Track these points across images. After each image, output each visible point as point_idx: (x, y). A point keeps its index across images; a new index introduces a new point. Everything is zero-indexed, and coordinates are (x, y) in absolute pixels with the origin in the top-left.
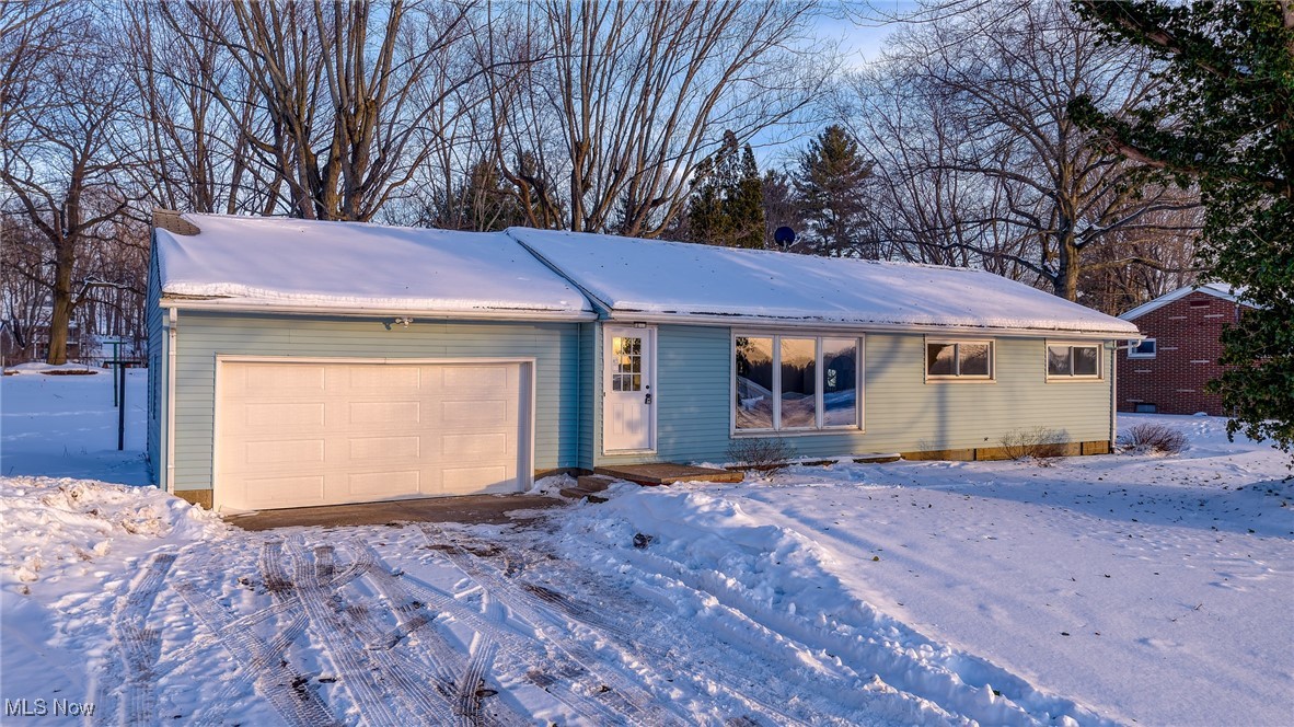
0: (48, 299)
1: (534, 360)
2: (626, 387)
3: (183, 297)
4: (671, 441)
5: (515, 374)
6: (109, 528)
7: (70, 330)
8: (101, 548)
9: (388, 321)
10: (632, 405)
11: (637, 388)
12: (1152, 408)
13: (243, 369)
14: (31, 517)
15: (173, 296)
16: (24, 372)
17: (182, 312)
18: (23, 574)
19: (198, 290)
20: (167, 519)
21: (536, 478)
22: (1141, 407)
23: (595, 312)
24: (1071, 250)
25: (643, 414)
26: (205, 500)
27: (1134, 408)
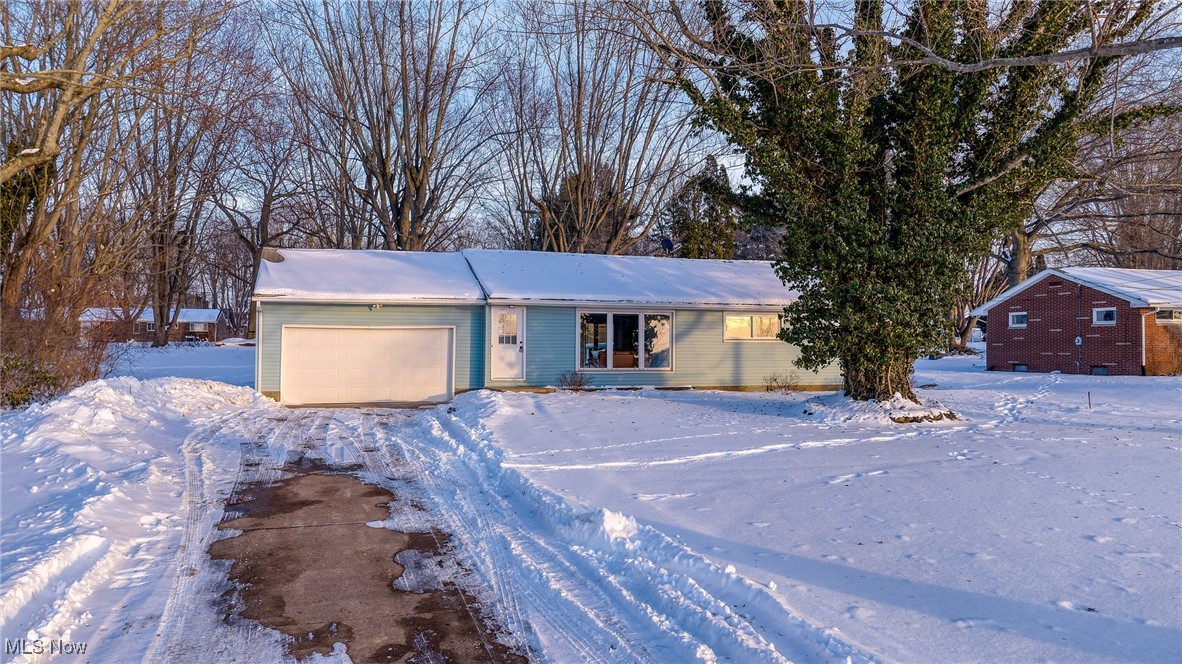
1: (454, 327)
2: (508, 342)
3: (263, 296)
4: (535, 374)
5: (445, 335)
6: (223, 400)
8: (217, 406)
9: (370, 306)
10: (511, 353)
11: (514, 342)
12: (1024, 368)
13: (296, 331)
14: (190, 392)
15: (259, 294)
16: (228, 344)
17: (262, 303)
18: (184, 410)
19: (270, 292)
20: (251, 401)
21: (456, 393)
22: (1017, 367)
23: (486, 299)
24: (1021, 238)
25: (517, 357)
26: (276, 396)
27: (1013, 368)
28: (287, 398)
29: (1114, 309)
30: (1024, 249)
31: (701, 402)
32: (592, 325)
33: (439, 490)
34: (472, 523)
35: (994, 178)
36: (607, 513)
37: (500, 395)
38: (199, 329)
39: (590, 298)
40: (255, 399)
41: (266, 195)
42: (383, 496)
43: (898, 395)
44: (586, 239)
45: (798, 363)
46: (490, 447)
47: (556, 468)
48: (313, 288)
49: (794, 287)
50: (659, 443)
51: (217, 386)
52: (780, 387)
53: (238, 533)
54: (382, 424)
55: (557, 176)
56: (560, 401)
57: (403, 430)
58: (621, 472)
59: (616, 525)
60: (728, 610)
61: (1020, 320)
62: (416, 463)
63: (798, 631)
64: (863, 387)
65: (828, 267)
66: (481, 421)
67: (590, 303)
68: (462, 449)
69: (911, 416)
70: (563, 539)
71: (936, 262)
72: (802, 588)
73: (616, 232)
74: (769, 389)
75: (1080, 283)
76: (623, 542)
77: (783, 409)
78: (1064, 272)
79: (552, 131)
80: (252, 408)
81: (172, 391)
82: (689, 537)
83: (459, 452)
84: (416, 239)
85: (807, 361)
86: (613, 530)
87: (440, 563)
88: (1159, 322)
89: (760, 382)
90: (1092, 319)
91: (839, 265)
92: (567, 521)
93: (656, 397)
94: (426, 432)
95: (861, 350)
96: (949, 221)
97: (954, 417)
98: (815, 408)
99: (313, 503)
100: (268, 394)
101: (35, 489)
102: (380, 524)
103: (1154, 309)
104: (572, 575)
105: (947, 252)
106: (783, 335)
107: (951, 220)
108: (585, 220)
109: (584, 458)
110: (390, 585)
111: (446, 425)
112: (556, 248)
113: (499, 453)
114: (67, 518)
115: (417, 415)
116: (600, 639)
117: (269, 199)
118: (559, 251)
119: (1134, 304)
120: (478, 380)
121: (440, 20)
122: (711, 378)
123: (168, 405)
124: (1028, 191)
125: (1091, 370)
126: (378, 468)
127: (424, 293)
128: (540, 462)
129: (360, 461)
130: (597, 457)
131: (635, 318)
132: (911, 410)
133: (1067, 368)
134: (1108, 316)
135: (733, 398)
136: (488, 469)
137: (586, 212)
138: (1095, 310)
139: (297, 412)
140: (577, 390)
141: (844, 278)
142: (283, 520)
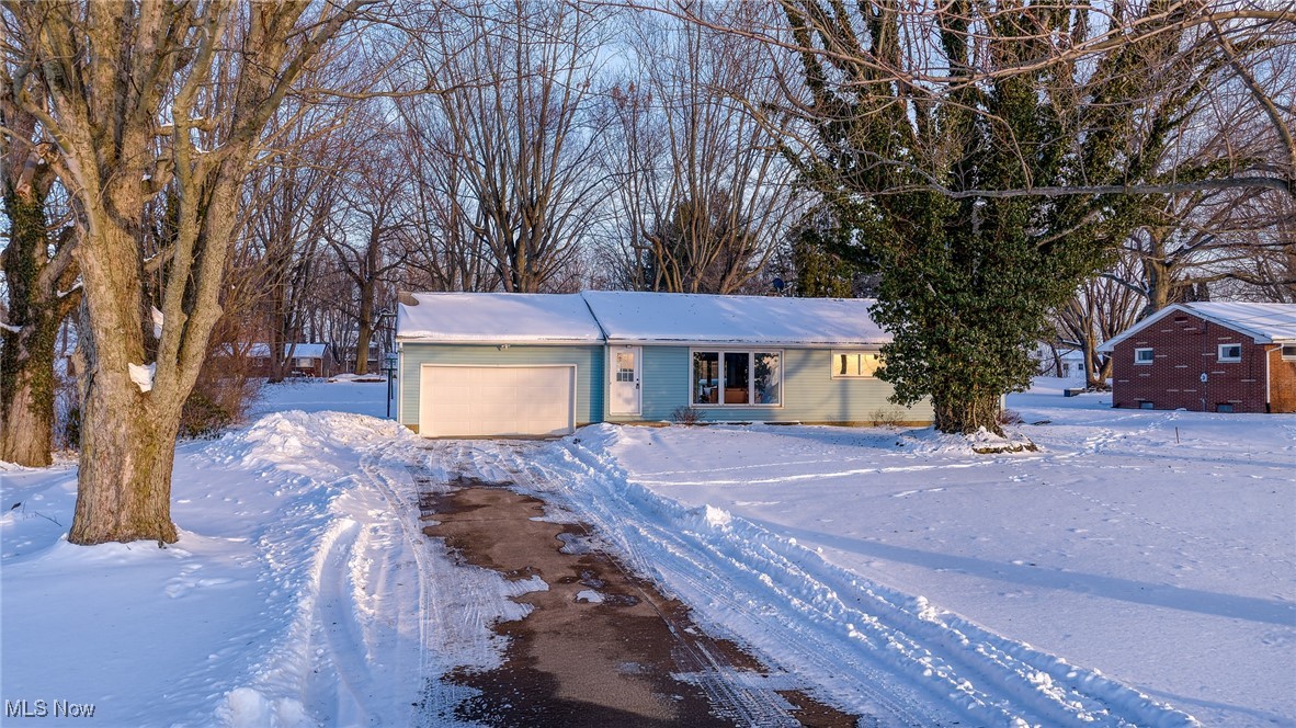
0: (356, 325)
1: (575, 365)
2: (625, 379)
3: (405, 337)
4: (651, 409)
5: (567, 372)
7: (371, 349)
8: (370, 437)
9: (499, 346)
10: (628, 390)
11: (631, 380)
12: (1150, 405)
13: (433, 370)
15: (401, 337)
16: (340, 380)
17: (404, 344)
18: (345, 440)
19: (411, 334)
20: (397, 432)
21: (577, 427)
22: (1144, 404)
23: (605, 339)
24: (1160, 268)
25: (634, 394)
26: (415, 428)
27: (1139, 406)
28: (427, 430)
29: (1239, 345)
30: (1163, 280)
31: (806, 436)
32: (705, 362)
33: (578, 499)
34: (609, 519)
35: (1071, 230)
36: (709, 508)
37: (620, 428)
38: (305, 364)
39: (702, 338)
40: (400, 431)
41: (373, 228)
42: (536, 502)
43: (983, 428)
44: (700, 275)
45: (893, 399)
46: (616, 469)
47: (672, 484)
48: (449, 330)
49: (888, 329)
50: (760, 468)
51: (367, 420)
52: (886, 423)
53: (439, 523)
54: (517, 452)
55: (670, 207)
56: (674, 434)
57: (538, 456)
58: (724, 487)
59: (715, 516)
60: (785, 560)
61: (1145, 356)
62: (555, 480)
63: (829, 572)
64: (951, 422)
65: (917, 313)
66: (606, 449)
67: (702, 343)
68: (592, 469)
69: (992, 447)
70: (676, 527)
71: (1016, 307)
72: (840, 552)
73: (731, 268)
74: (876, 424)
75: (1205, 318)
76: (720, 527)
77: (880, 442)
78: (1189, 307)
79: (664, 161)
80: (399, 439)
81: (333, 424)
82: (767, 525)
83: (590, 473)
84: (532, 278)
85: (901, 397)
86: (713, 519)
87: (589, 540)
88: (1285, 358)
89: (866, 418)
90: (1217, 355)
91: (926, 311)
92: (680, 515)
93: (766, 431)
94: (559, 459)
95: (948, 387)
96: (1030, 270)
97: (1036, 449)
98: (906, 440)
99: (484, 506)
100: (410, 427)
101: (278, 493)
102: (540, 519)
103: (1280, 345)
104: (684, 546)
105: (1027, 299)
106: (879, 374)
107: (1032, 269)
108: (699, 255)
109: (695, 477)
110: (558, 550)
111: (575, 453)
112: (671, 288)
113: (624, 473)
114: (321, 509)
115: (546, 446)
116: (700, 575)
117: (376, 232)
118: (674, 291)
119: (1258, 340)
120: (598, 414)
121: (555, 60)
122: (820, 414)
123: (331, 435)
124: (1113, 239)
125: (1218, 406)
126: (525, 484)
127: (547, 334)
128: (658, 480)
129: (509, 480)
130: (705, 477)
131: (746, 356)
132: (993, 442)
133: (1193, 406)
134: (1234, 352)
135: (841, 432)
136: (616, 485)
137: (700, 247)
138: (1221, 346)
139: (438, 442)
140: (690, 425)
141: (931, 323)
142: (468, 516)
